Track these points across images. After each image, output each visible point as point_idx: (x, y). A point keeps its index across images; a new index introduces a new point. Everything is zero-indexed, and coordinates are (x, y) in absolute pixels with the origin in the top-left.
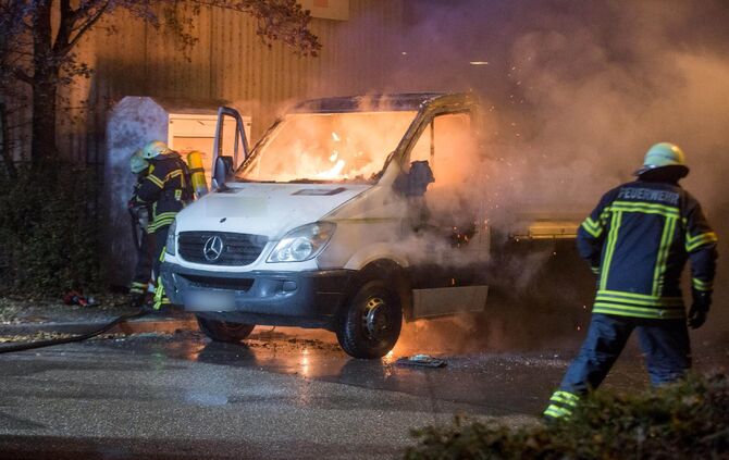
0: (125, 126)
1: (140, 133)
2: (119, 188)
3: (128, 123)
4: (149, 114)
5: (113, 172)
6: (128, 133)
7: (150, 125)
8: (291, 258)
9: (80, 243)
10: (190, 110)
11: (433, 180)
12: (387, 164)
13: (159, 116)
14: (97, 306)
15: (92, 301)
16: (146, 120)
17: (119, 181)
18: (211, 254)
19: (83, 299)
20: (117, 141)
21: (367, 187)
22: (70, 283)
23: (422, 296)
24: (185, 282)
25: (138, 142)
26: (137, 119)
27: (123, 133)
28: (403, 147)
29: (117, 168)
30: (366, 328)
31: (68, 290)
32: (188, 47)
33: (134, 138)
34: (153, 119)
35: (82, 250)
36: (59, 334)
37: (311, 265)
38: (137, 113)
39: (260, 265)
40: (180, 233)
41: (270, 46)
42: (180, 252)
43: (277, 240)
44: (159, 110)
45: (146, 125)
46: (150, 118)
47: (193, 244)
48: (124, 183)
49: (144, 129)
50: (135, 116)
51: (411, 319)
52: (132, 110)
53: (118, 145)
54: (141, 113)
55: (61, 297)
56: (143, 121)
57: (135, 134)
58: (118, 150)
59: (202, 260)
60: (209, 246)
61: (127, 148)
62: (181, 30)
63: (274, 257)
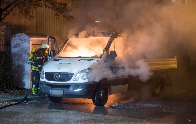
0: (16, 42)
1: (21, 43)
2: (15, 59)
3: (17, 41)
4: (24, 38)
5: (13, 55)
6: (17, 44)
7: (25, 42)
8: (81, 79)
9: (8, 75)
10: (35, 37)
11: (117, 56)
12: (104, 52)
13: (27, 39)
14: (14, 93)
15: (12, 92)
16: (23, 40)
17: (15, 57)
18: (56, 78)
19: (9, 91)
20: (14, 46)
21: (99, 58)
22: (5, 87)
23: (113, 88)
24: (48, 86)
25: (21, 46)
26: (20, 40)
27: (16, 44)
28: (107, 47)
29: (14, 54)
30: (100, 98)
31: (5, 89)
32: (32, 19)
33: (19, 45)
34: (25, 40)
35: (8, 77)
36: (9, 102)
37: (87, 81)
38: (20, 38)
39: (72, 81)
40: (45, 73)
41: (58, 18)
42: (46, 78)
43: (76, 74)
44: (27, 37)
45: (23, 41)
46: (24, 39)
47: (50, 76)
48: (16, 58)
49: (23, 42)
50: (20, 39)
51: (111, 94)
52: (19, 37)
53: (14, 47)
54: (21, 38)
55: (3, 91)
56: (22, 40)
57: (20, 44)
58: (15, 49)
59: (54, 80)
60: (56, 76)
61: (17, 48)
62: (30, 14)
63: (76, 79)
